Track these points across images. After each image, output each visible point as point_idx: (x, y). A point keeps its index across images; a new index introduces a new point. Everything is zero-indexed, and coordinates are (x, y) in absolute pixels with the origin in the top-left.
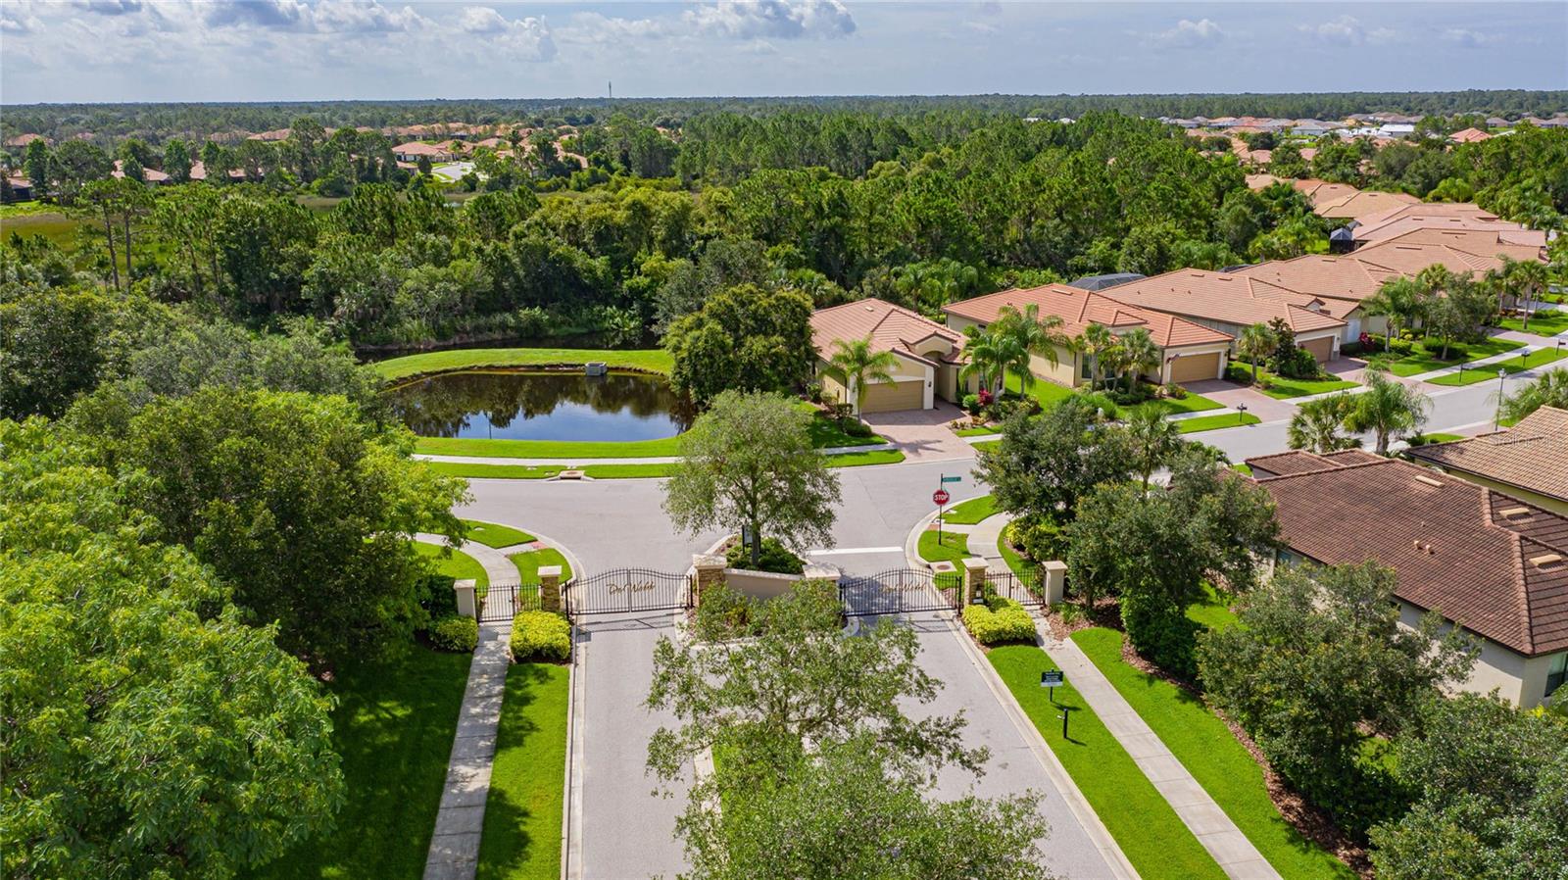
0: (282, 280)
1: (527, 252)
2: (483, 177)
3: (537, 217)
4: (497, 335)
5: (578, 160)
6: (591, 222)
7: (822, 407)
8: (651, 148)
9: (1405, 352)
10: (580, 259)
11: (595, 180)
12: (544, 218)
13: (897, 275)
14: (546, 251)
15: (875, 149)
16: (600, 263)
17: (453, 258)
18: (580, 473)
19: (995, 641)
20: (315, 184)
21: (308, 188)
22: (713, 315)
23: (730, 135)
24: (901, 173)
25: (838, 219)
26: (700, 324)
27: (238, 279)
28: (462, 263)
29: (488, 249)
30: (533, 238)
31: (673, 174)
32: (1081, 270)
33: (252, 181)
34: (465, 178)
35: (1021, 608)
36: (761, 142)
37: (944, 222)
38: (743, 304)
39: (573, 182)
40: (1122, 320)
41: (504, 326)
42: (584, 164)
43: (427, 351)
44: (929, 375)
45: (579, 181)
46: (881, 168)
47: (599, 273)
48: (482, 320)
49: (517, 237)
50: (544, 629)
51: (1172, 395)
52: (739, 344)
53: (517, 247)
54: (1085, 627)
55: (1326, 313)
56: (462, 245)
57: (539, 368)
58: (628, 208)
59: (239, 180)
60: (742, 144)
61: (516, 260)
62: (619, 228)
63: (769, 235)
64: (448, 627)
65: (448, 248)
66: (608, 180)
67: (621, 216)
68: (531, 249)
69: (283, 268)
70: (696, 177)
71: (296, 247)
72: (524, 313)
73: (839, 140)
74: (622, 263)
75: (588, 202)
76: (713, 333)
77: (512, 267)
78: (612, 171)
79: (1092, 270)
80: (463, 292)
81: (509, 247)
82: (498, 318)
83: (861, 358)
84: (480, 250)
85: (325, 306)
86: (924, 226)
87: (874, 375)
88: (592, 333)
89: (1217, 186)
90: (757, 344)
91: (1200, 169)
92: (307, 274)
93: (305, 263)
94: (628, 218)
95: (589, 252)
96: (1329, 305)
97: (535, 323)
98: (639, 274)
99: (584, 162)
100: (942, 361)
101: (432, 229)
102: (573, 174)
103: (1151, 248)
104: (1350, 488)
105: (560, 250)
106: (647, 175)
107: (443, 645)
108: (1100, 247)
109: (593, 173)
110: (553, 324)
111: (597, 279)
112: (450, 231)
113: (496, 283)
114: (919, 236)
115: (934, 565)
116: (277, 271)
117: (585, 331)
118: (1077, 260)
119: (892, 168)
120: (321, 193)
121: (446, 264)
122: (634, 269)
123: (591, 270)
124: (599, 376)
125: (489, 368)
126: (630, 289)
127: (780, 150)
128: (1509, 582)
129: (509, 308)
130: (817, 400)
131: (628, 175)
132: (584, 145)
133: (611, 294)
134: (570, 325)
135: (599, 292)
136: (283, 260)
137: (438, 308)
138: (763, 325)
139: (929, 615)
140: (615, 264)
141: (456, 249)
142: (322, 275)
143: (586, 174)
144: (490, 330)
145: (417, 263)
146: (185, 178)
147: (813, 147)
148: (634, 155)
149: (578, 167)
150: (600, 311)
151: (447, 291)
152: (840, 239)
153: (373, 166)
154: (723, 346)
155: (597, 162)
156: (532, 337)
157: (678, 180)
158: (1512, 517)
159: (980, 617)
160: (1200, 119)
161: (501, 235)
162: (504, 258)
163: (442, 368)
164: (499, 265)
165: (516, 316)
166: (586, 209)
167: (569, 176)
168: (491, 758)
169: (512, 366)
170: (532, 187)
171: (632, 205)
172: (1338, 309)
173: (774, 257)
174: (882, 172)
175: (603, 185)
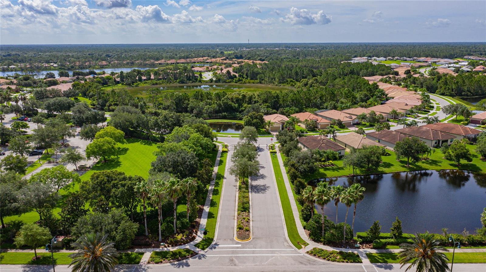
1: (224, 103)
3: (226, 97)
4: (219, 117)
6: (235, 98)
7: (266, 130)
8: (253, 73)
9: (364, 125)
10: (233, 104)
11: (239, 80)
13: (285, 109)
14: (227, 103)
15: (304, 75)
16: (236, 105)
17: (212, 104)
18: (230, 137)
19: (271, 153)
20: (178, 81)
21: (176, 81)
22: (249, 116)
23: (271, 70)
24: (308, 82)
25: (277, 99)
26: (248, 117)
28: (213, 105)
29: (218, 103)
30: (225, 101)
31: (257, 79)
32: (323, 108)
35: (277, 150)
36: (278, 72)
38: (254, 115)
39: (234, 81)
40: (314, 118)
41: (220, 116)
42: (237, 76)
43: (207, 119)
45: (236, 81)
46: (303, 81)
47: (236, 107)
48: (216, 115)
49: (223, 101)
50: (225, 149)
51: (319, 130)
52: (253, 120)
53: (223, 102)
55: (352, 118)
56: (213, 102)
60: (274, 72)
61: (222, 104)
62: (240, 99)
63: (265, 101)
64: (215, 149)
65: (211, 102)
66: (242, 80)
67: (240, 97)
68: (225, 103)
69: (185, 105)
70: (262, 80)
71: (186, 102)
72: (223, 113)
73: (296, 73)
74: (240, 105)
75: (235, 94)
76: (249, 119)
77: (222, 106)
78: (243, 78)
79: (324, 109)
80: (213, 110)
81: (221, 102)
82: (219, 114)
83: (269, 122)
84: (216, 103)
85: (191, 112)
87: (271, 125)
88: (234, 117)
90: (255, 120)
92: (188, 106)
93: (188, 104)
94: (242, 97)
95: (234, 103)
97: (225, 115)
99: (237, 75)
100: (283, 124)
101: (208, 99)
102: (235, 79)
105: (230, 103)
106: (252, 79)
107: (215, 151)
108: (325, 105)
109: (239, 79)
110: (228, 115)
111: (236, 108)
112: (211, 99)
113: (219, 108)
114: (292, 102)
118: (322, 107)
119: (306, 81)
120: (179, 83)
121: (211, 105)
122: (242, 106)
123: (235, 106)
125: (217, 122)
126: (241, 110)
127: (282, 75)
128: (318, 147)
129: (221, 113)
130: (265, 129)
131: (247, 79)
132: (238, 70)
133: (238, 111)
135: (236, 110)
136: (184, 104)
137: (210, 113)
138: (256, 118)
140: (239, 105)
141: (212, 103)
142: (191, 106)
143: (237, 79)
145: (206, 105)
146: (149, 79)
147: (290, 74)
148: (249, 74)
149: (236, 77)
150: (236, 114)
151: (211, 110)
152: (277, 102)
153: (190, 76)
154: (250, 121)
155: (240, 76)
156: (224, 118)
157: (258, 81)
158: (324, 141)
159: (271, 151)
160: (415, 58)
161: (220, 100)
162: (220, 104)
164: (219, 105)
165: (222, 114)
166: (235, 95)
167: (234, 79)
168: (219, 165)
170: (225, 82)
171: (243, 95)
172: (354, 117)
173: (265, 105)
174: (304, 81)
175: (241, 82)
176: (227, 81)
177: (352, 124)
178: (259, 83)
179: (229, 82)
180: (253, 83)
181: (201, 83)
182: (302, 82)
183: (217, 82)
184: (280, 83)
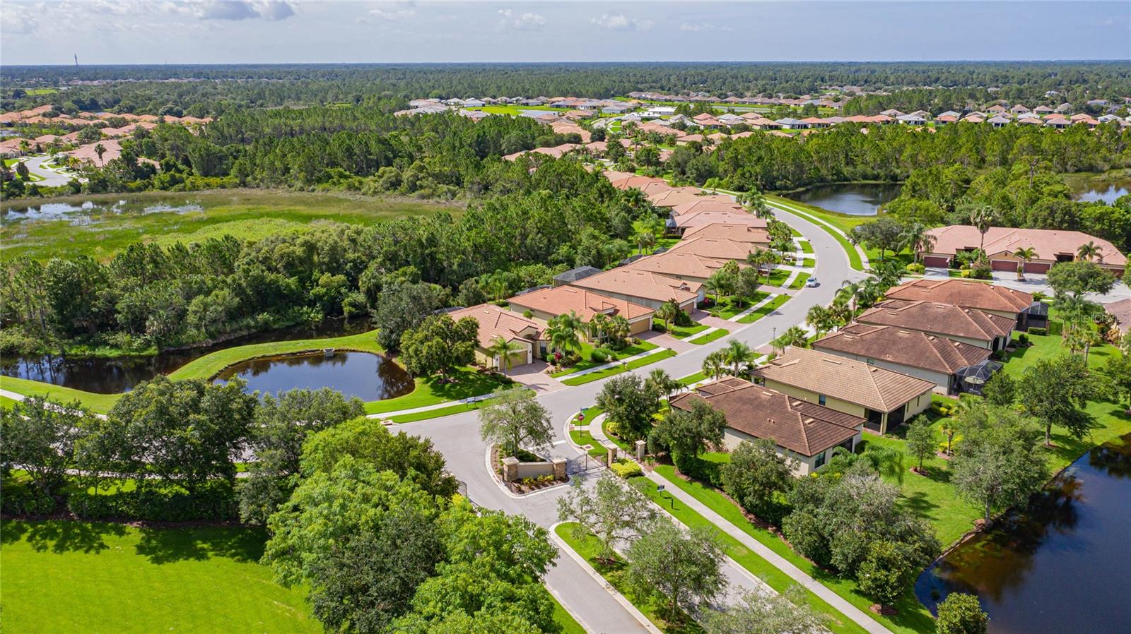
0: (99, 311)
1: (252, 280)
2: (84, 182)
5: (153, 165)
6: (282, 256)
7: (478, 368)
8: (208, 155)
9: (724, 305)
10: (281, 280)
11: (172, 181)
13: (477, 282)
14: (264, 278)
16: (292, 281)
17: (211, 289)
18: (390, 421)
24: (398, 175)
27: (61, 313)
28: (218, 292)
29: (228, 281)
30: (256, 272)
31: (229, 174)
34: (70, 184)
39: (154, 183)
40: (606, 306)
41: (248, 327)
42: (158, 167)
44: (530, 347)
45: (162, 183)
46: (384, 172)
47: (293, 287)
48: (235, 326)
49: (245, 272)
51: (635, 342)
53: (245, 277)
54: (658, 466)
55: (689, 289)
56: (212, 280)
61: (247, 285)
62: (300, 258)
65: (204, 282)
66: (180, 180)
67: (299, 251)
69: (99, 304)
70: (247, 176)
71: (102, 290)
72: (259, 317)
74: (306, 280)
77: (245, 289)
78: (181, 172)
79: (562, 262)
80: (224, 310)
82: (244, 322)
83: (505, 346)
84: (225, 282)
85: (138, 327)
89: (600, 191)
91: (588, 180)
92: (118, 308)
94: (304, 251)
95: (282, 273)
96: (690, 284)
97: (266, 322)
98: (317, 285)
99: (156, 164)
100: (533, 340)
102: (153, 176)
103: (594, 252)
105: (272, 277)
108: (564, 249)
109: (169, 175)
110: (275, 322)
111: (292, 291)
113: (239, 301)
115: (584, 447)
116: (95, 306)
117: (293, 323)
118: (553, 257)
119: (392, 172)
121: (209, 294)
122: (314, 283)
123: (288, 285)
125: (263, 357)
126: (314, 295)
128: (800, 431)
129: (250, 315)
131: (194, 175)
132: (144, 147)
133: (303, 299)
134: (283, 321)
135: (296, 299)
136: (97, 299)
137: (212, 321)
139: (596, 470)
140: (302, 281)
141: (209, 283)
142: (129, 307)
143: (163, 178)
144: (241, 330)
145: (190, 294)
148: (196, 160)
149: (155, 170)
150: (299, 310)
151: (216, 311)
155: (167, 166)
157: (234, 178)
158: (797, 406)
159: (620, 468)
160: (542, 98)
162: (239, 285)
163: (237, 361)
165: (254, 319)
166: (273, 247)
167: (150, 178)
169: (277, 355)
170: (123, 188)
171: (306, 243)
172: (694, 286)
174: (386, 176)
175: (181, 185)
176: (133, 185)
177: (695, 306)
178: (239, 185)
179: (139, 189)
180: (223, 187)
181: (42, 196)
182: (380, 177)
183: (98, 192)
184: (309, 181)
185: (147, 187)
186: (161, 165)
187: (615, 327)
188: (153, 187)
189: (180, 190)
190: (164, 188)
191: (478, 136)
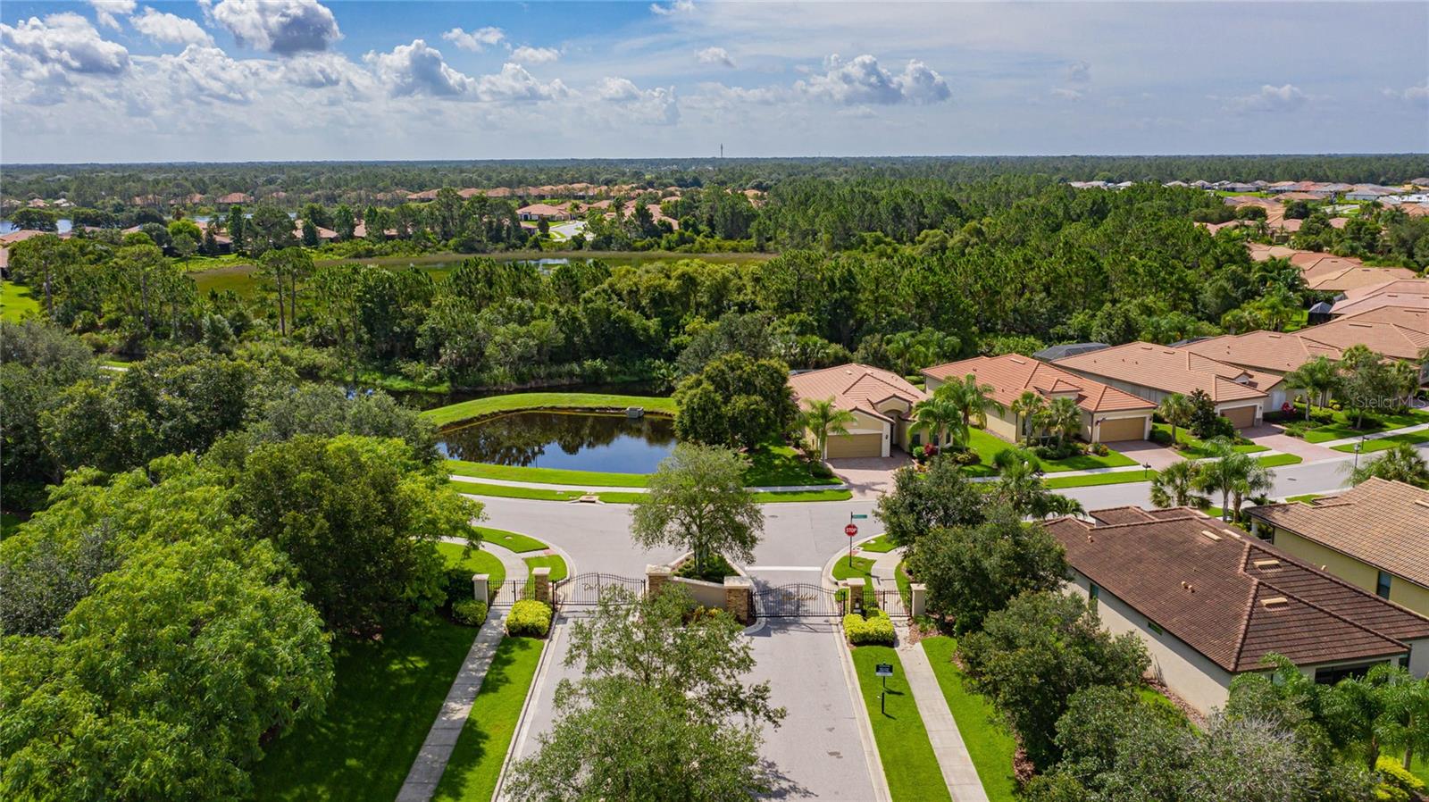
0: (402, 332)
1: (593, 314)
2: (590, 237)
3: (605, 285)
4: (565, 381)
5: (670, 224)
6: (648, 289)
7: (800, 452)
8: (733, 214)
9: (1325, 420)
10: (637, 320)
11: (683, 240)
12: (611, 286)
13: (889, 342)
14: (609, 313)
15: (926, 217)
16: (653, 324)
17: (534, 318)
18: (596, 498)
19: (860, 641)
20: (451, 242)
21: (445, 246)
22: (709, 378)
23: (801, 203)
24: (944, 241)
25: (846, 293)
26: (699, 383)
27: (371, 331)
28: (541, 323)
29: (563, 311)
30: (599, 303)
31: (749, 237)
32: (1062, 338)
33: (402, 239)
34: (574, 238)
35: (893, 615)
36: (827, 210)
37: (940, 295)
38: (732, 369)
39: (663, 243)
40: (1061, 387)
41: (571, 374)
42: (676, 227)
43: (509, 393)
44: (886, 429)
45: (669, 242)
46: (927, 236)
47: (652, 332)
48: (554, 369)
49: (587, 302)
50: (534, 613)
51: (1096, 452)
52: (727, 400)
53: (585, 310)
54: (935, 635)
55: (1253, 385)
56: (542, 308)
57: (592, 410)
58: (678, 278)
59: (391, 238)
60: (811, 211)
61: (585, 321)
62: (670, 295)
63: (788, 304)
64: (463, 608)
65: (531, 309)
66: (693, 241)
67: (672, 285)
68: (597, 311)
69: (404, 323)
70: (769, 240)
71: (414, 307)
72: (588, 363)
73: (895, 209)
74: (672, 324)
75: (647, 272)
76: (706, 393)
77: (581, 326)
78: (698, 233)
79: (1072, 338)
80: (540, 347)
81: (579, 310)
82: (567, 367)
83: (825, 415)
84: (556, 312)
85: (433, 355)
86: (923, 300)
87: (834, 429)
88: (642, 381)
89: (1217, 260)
90: (740, 402)
92: (421, 329)
93: (420, 320)
94: (679, 287)
95: (643, 312)
96: (1258, 377)
97: (596, 372)
98: (684, 333)
99: (675, 224)
100: (898, 419)
101: (521, 294)
102: (665, 235)
103: (1118, 321)
104: (1154, 537)
105: (620, 313)
106: (729, 237)
107: (460, 621)
108: (1078, 319)
109: (681, 235)
110: (611, 373)
111: (649, 337)
112: (534, 296)
113: (568, 339)
114: (918, 306)
115: (840, 582)
116: (399, 325)
117: (636, 379)
118: (1059, 329)
119: (937, 236)
120: (456, 250)
121: (527, 323)
122: (680, 329)
123: (646, 330)
124: (640, 417)
125: (552, 408)
126: (676, 345)
127: (841, 218)
128: (1237, 617)
129: (578, 359)
130: (797, 446)
131: (712, 237)
132: (679, 209)
133: (659, 350)
134: (625, 374)
135: (651, 347)
136: (404, 317)
137: (520, 358)
138: (748, 387)
139: (821, 620)
140: (665, 325)
141: (537, 311)
142: (432, 329)
143: (675, 237)
144: (560, 376)
145: (506, 321)
146: (350, 236)
147: (871, 215)
148: (718, 218)
149: (669, 229)
150: (651, 363)
151: (526, 345)
152: (849, 308)
153: (500, 226)
154: (714, 402)
155: (686, 225)
156: (593, 383)
157: (753, 242)
158: (1262, 567)
159: (856, 623)
160: (1260, 183)
161: (576, 299)
162: (574, 319)
163: (515, 408)
164: (571, 325)
165: (580, 366)
166: (645, 278)
167: (660, 237)
169: (570, 408)
170: (629, 247)
171: (682, 276)
172: (1264, 381)
173: (791, 324)
174: (928, 240)
175: (688, 246)
176: (639, 244)
177: (1259, 415)
178: (755, 249)
179: (644, 248)
180: (735, 250)
181: (541, 250)
182: (921, 242)
183: (600, 249)
184: (836, 248)
185: (652, 246)
186: (679, 224)
187: (1050, 416)
188: (659, 247)
189: (686, 251)
190: (670, 249)
191: (1094, 203)
